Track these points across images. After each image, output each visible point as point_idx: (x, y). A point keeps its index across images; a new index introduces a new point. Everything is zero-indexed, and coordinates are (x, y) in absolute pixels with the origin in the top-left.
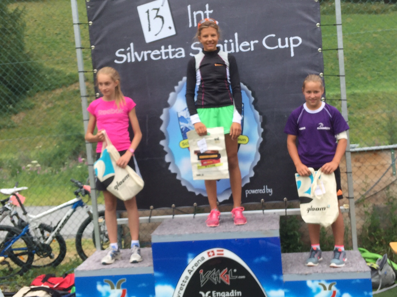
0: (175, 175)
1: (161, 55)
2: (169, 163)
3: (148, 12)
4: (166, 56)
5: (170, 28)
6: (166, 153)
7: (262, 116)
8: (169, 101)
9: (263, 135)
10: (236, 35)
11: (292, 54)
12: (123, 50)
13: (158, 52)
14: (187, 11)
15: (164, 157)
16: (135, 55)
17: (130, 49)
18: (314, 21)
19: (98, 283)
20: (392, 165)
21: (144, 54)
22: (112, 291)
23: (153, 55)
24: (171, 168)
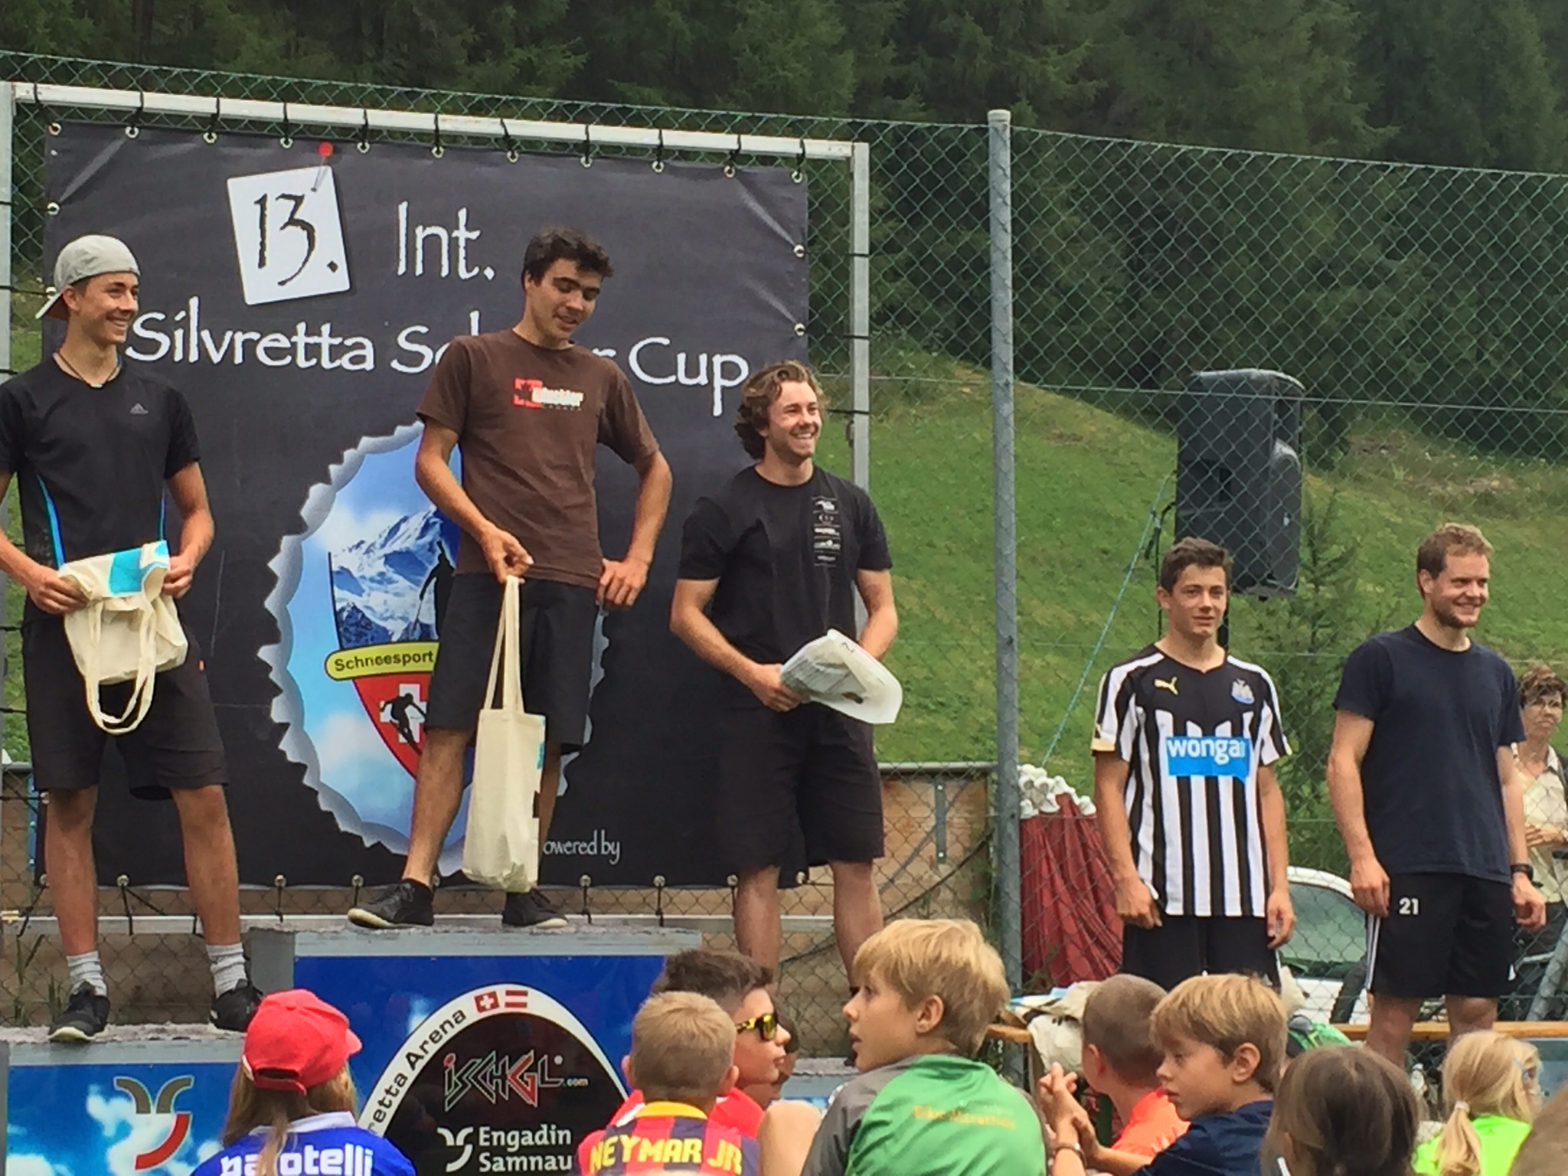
0: (300, 768)
1: (292, 350)
2: (284, 726)
3: (262, 202)
4: (307, 359)
5: (333, 266)
6: (276, 691)
8: (305, 512)
11: (718, 410)
12: (160, 316)
14: (398, 221)
15: (270, 703)
16: (200, 339)
17: (187, 318)
18: (789, 316)
19: (94, 1088)
20: (935, 827)
21: (232, 341)
22: (139, 1121)
23: (266, 350)
24: (286, 745)
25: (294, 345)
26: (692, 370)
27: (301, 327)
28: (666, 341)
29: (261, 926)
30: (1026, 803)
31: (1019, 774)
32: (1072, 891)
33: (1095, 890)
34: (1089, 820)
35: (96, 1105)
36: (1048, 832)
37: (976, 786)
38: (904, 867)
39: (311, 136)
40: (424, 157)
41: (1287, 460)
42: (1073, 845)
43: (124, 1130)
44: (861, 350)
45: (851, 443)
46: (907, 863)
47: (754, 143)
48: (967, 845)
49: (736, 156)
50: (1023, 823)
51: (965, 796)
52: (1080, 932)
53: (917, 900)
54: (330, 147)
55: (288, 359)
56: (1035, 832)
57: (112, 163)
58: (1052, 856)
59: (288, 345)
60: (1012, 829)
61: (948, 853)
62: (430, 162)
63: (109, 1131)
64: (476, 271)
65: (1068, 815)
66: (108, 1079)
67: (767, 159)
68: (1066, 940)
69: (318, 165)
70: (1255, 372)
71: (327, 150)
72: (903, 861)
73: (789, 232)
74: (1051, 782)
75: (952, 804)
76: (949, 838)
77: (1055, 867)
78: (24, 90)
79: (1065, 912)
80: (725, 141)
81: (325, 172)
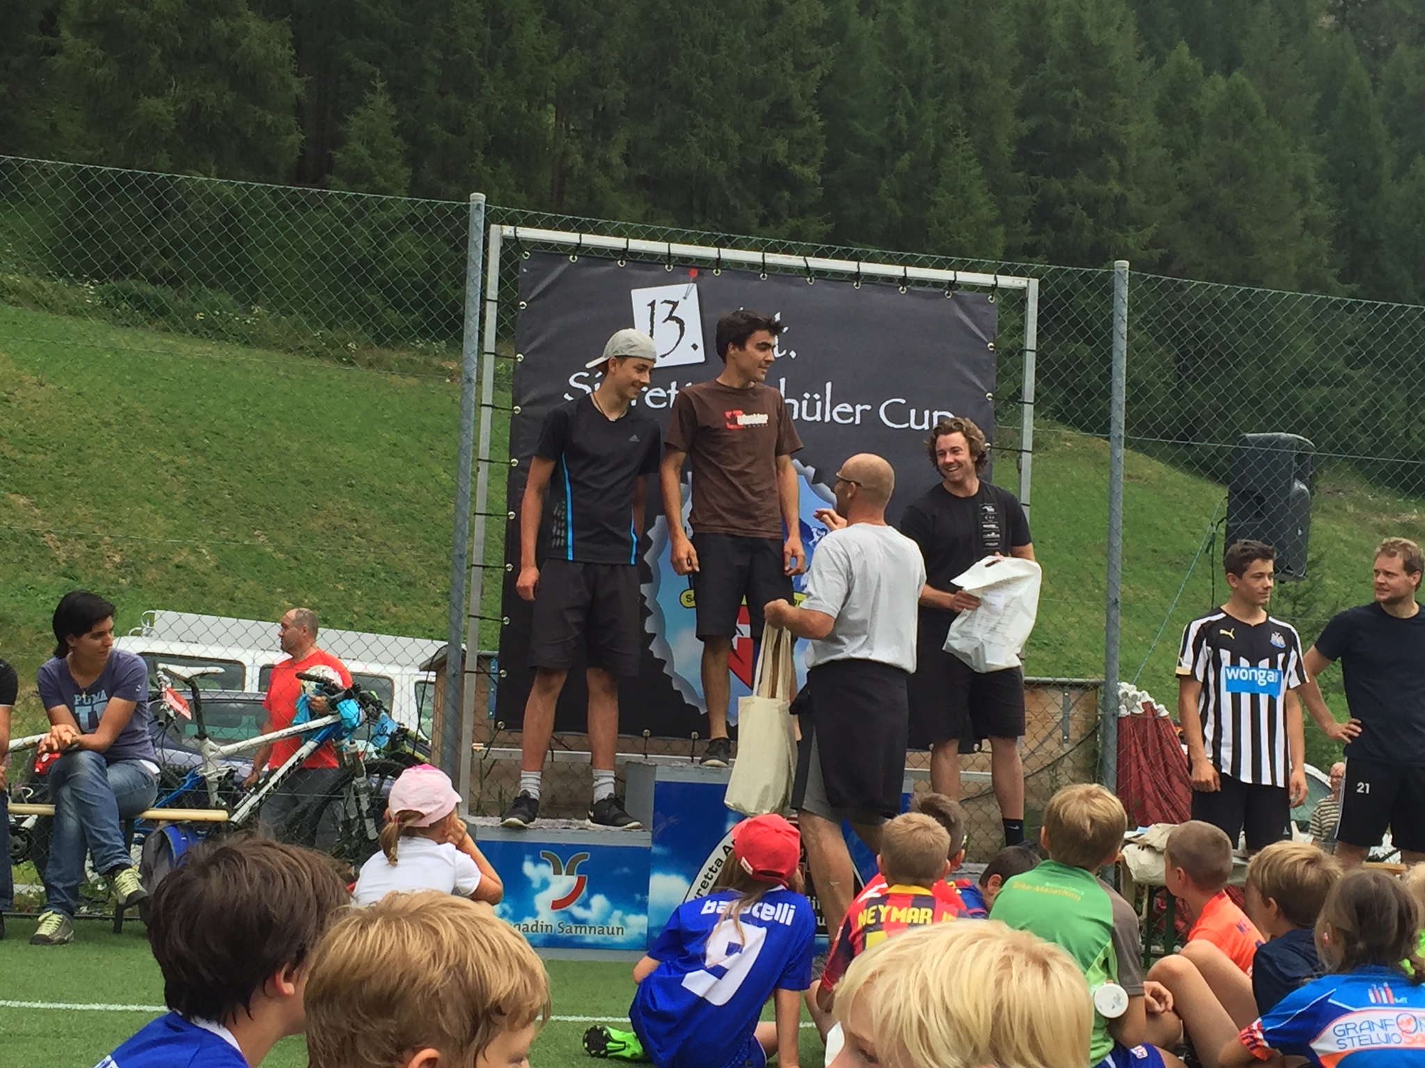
0: (662, 663)
2: (653, 636)
3: (652, 304)
5: (695, 347)
6: (649, 613)
10: (829, 385)
18: (983, 388)
19: (527, 857)
20: (1062, 720)
22: (554, 879)
23: (652, 398)
24: (654, 647)
25: (669, 395)
26: (920, 420)
27: (674, 384)
28: (903, 401)
29: (633, 760)
30: (1122, 707)
31: (1119, 688)
32: (1151, 766)
33: (1165, 765)
34: (1164, 719)
35: (528, 868)
36: (1136, 725)
37: (1090, 694)
38: (1041, 744)
39: (685, 262)
40: (755, 280)
41: (1302, 492)
42: (1152, 735)
43: (545, 884)
44: (1028, 410)
45: (1020, 471)
46: (1044, 741)
47: (964, 277)
48: (1083, 732)
49: (952, 285)
50: (1119, 718)
51: (1082, 700)
52: (1154, 792)
53: (1049, 765)
54: (696, 271)
55: (664, 404)
56: (1128, 726)
57: (560, 278)
58: (1138, 741)
59: (664, 395)
60: (1112, 723)
61: (1071, 737)
62: (757, 283)
63: (536, 885)
64: (784, 352)
65: (1150, 716)
66: (537, 852)
67: (972, 287)
68: (1146, 796)
69: (688, 282)
70: (1283, 435)
71: (694, 273)
72: (1041, 740)
73: (983, 332)
74: (1139, 694)
75: (1074, 705)
76: (1072, 727)
77: (1140, 749)
78: (508, 230)
79: (1144, 777)
80: (946, 275)
81: (692, 287)
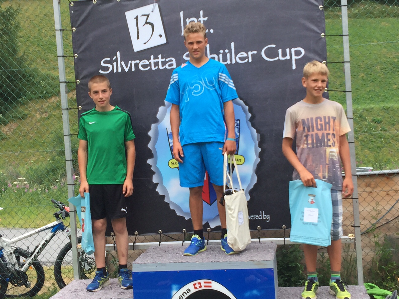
0: (163, 197)
1: (150, 65)
2: (157, 184)
3: (137, 18)
4: (155, 67)
5: (161, 36)
6: (153, 173)
7: (259, 134)
8: (158, 116)
9: (261, 155)
10: (233, 44)
11: (294, 67)
12: (108, 59)
13: (147, 62)
15: (152, 177)
16: (121, 64)
17: (117, 58)
18: (319, 31)
21: (131, 64)
23: (142, 65)
24: (158, 190)
25: (150, 63)
26: (284, 55)
27: (152, 57)
28: (274, 46)
45: (344, 74)
55: (149, 68)
57: (90, 12)
69: (153, 3)
73: (317, 1)
81: (155, 5)
